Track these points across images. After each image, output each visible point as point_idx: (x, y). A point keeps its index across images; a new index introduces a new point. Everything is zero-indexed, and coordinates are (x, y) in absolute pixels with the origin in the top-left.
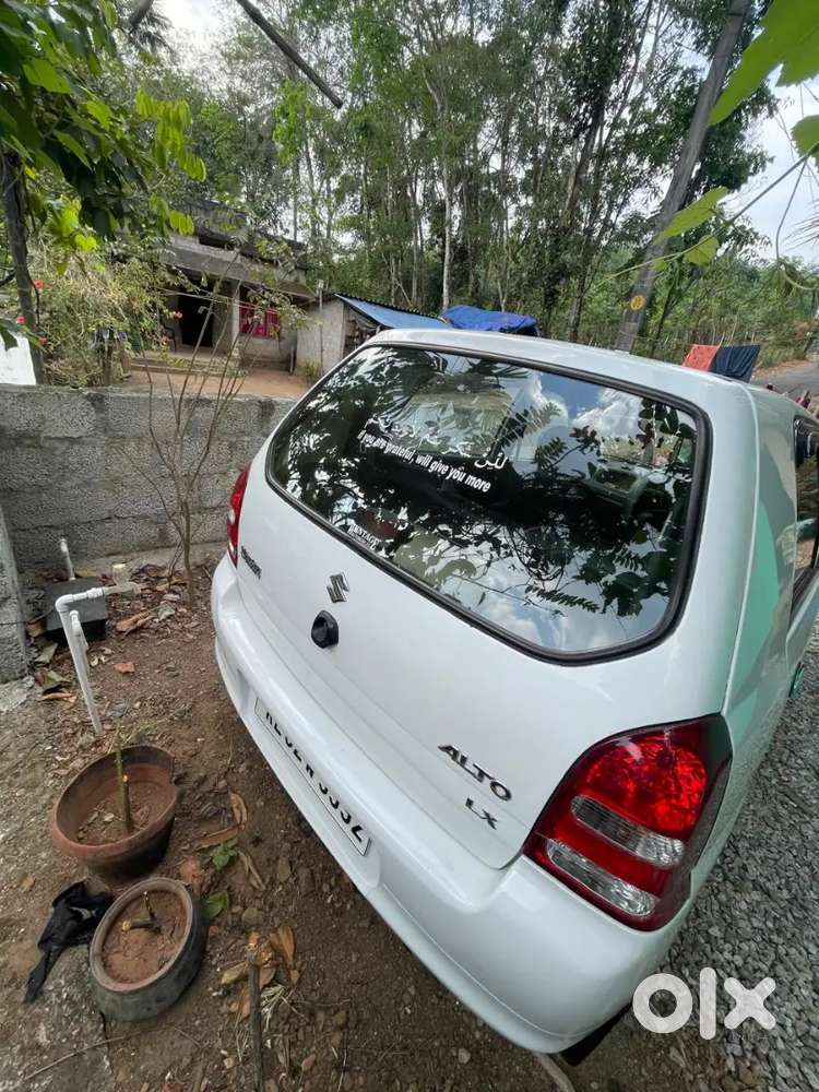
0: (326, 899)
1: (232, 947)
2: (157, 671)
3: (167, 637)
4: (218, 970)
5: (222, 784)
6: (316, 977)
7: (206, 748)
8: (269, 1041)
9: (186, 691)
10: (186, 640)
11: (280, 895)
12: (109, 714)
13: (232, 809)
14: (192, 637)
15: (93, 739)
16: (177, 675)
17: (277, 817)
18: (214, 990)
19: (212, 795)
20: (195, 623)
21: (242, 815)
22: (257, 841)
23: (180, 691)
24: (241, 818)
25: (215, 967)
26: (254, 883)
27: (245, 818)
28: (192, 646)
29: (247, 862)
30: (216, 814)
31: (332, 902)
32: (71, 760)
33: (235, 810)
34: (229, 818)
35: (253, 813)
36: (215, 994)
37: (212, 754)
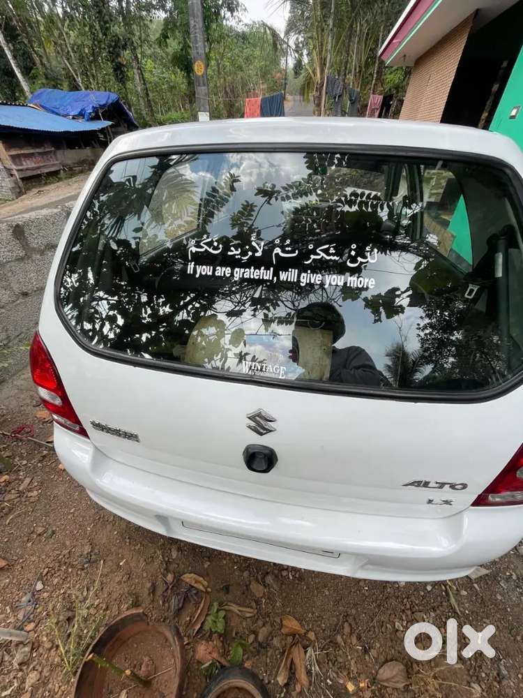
0: (289, 578)
1: (268, 661)
2: (29, 544)
3: (10, 510)
4: (272, 681)
5: (170, 578)
6: (319, 623)
7: (133, 565)
8: (328, 681)
9: (74, 537)
10: (32, 499)
11: (266, 604)
12: (21, 616)
13: (193, 587)
14: (35, 493)
15: (27, 649)
16: (54, 533)
17: (225, 562)
18: (280, 694)
19: (169, 591)
20: (28, 480)
21: (202, 584)
22: (227, 589)
23: (68, 543)
24: (203, 586)
25: (269, 682)
26: (248, 615)
27: (206, 583)
28: (44, 501)
29: (235, 608)
30: (184, 599)
31: (293, 576)
32: (23, 682)
33: (196, 585)
34: (196, 594)
35: (208, 574)
36: (282, 695)
37: (142, 564)
